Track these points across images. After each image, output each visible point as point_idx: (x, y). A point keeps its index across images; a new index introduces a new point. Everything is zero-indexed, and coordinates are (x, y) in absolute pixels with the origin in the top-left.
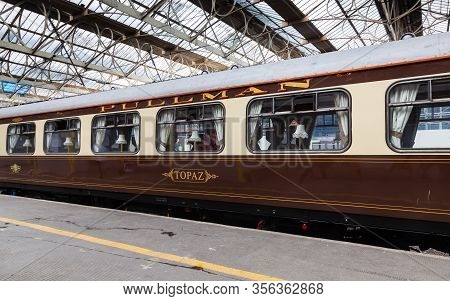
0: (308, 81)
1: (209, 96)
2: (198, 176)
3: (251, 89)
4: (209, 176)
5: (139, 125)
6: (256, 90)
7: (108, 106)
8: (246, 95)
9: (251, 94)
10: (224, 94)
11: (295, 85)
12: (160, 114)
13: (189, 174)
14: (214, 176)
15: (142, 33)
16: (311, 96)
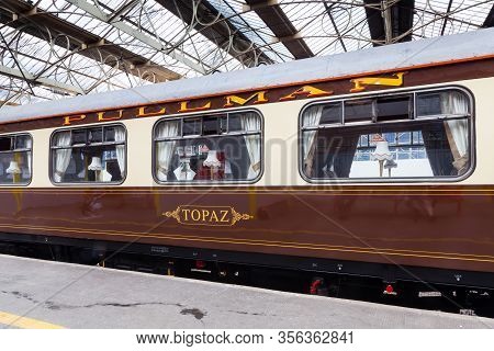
0: (400, 76)
1: (236, 99)
2: (220, 216)
3: (305, 89)
4: (237, 217)
5: (125, 143)
6: (314, 91)
7: (74, 117)
8: (297, 97)
9: (306, 95)
10: (261, 97)
11: (378, 81)
12: (158, 128)
13: (205, 214)
14: (247, 217)
15: (106, 41)
16: (405, 98)
